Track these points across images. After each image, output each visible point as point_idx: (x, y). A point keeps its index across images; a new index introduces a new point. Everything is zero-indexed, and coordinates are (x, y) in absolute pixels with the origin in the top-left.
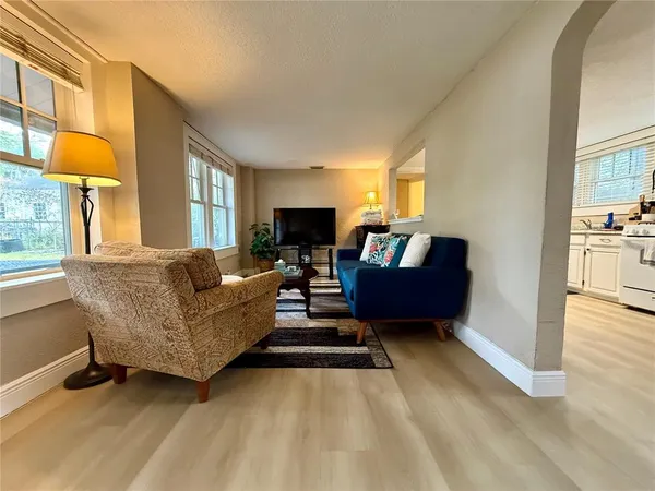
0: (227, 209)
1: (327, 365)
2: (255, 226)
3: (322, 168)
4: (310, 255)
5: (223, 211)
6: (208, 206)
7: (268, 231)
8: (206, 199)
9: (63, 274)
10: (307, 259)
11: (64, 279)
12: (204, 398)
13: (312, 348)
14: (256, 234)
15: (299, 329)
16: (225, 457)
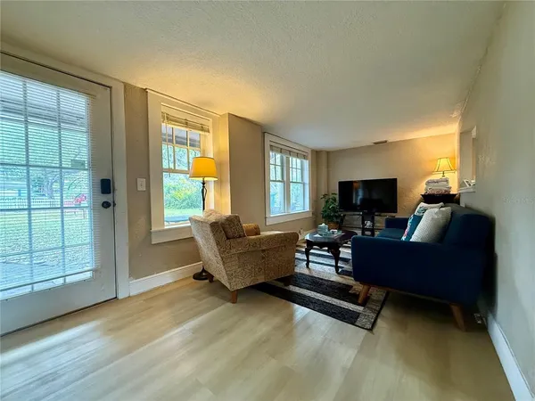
0: (304, 184)
1: (317, 308)
2: (325, 196)
3: (386, 142)
4: (373, 221)
5: (300, 186)
6: (287, 183)
7: (335, 200)
8: (285, 179)
9: (189, 224)
10: (368, 224)
11: (190, 227)
12: (234, 302)
13: (319, 295)
14: (327, 202)
15: (322, 279)
16: (221, 332)
